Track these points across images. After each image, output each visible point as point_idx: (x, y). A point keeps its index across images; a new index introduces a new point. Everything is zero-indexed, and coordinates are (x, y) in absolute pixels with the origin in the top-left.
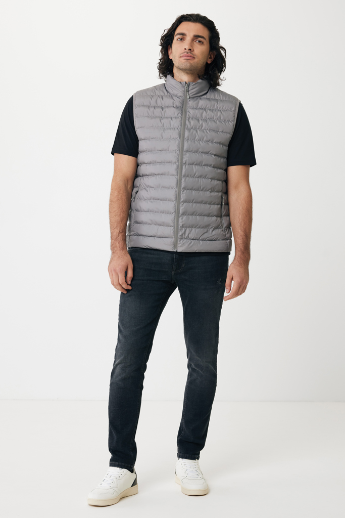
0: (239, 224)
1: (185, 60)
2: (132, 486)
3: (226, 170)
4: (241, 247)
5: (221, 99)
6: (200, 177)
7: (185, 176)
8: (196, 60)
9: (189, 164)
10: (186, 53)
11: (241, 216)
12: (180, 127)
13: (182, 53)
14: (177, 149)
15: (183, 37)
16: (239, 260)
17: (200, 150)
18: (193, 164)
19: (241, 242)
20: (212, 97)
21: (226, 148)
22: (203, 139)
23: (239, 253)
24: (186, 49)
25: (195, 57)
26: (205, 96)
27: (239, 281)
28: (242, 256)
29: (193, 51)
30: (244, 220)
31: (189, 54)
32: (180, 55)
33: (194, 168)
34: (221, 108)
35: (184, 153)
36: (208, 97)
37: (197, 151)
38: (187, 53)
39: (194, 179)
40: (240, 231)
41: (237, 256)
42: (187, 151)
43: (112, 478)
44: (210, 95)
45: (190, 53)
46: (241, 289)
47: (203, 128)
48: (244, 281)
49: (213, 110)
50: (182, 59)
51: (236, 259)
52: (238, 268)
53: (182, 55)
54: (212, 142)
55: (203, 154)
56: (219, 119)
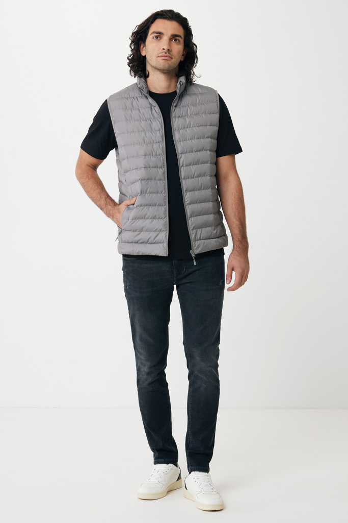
0: (233, 214)
1: (164, 61)
2: (177, 480)
3: (217, 164)
4: (238, 236)
6: (199, 176)
8: (173, 60)
9: (186, 166)
10: (164, 54)
11: (234, 206)
13: (160, 53)
15: (159, 35)
16: (238, 250)
17: (194, 149)
18: (190, 165)
19: (238, 232)
21: (215, 142)
22: (194, 137)
23: (237, 243)
24: (164, 49)
25: (173, 57)
27: (241, 271)
28: (240, 246)
29: (171, 51)
30: (237, 209)
31: (167, 54)
32: (158, 55)
33: (192, 169)
34: (203, 102)
37: (191, 151)
38: (166, 53)
39: (194, 179)
40: (235, 220)
41: (236, 246)
42: (182, 153)
43: (159, 473)
45: (169, 53)
46: (243, 279)
47: (191, 126)
48: (246, 271)
49: (196, 105)
50: (160, 59)
51: (235, 249)
52: (238, 258)
53: (160, 55)
54: (204, 138)
55: (198, 152)
56: (205, 113)
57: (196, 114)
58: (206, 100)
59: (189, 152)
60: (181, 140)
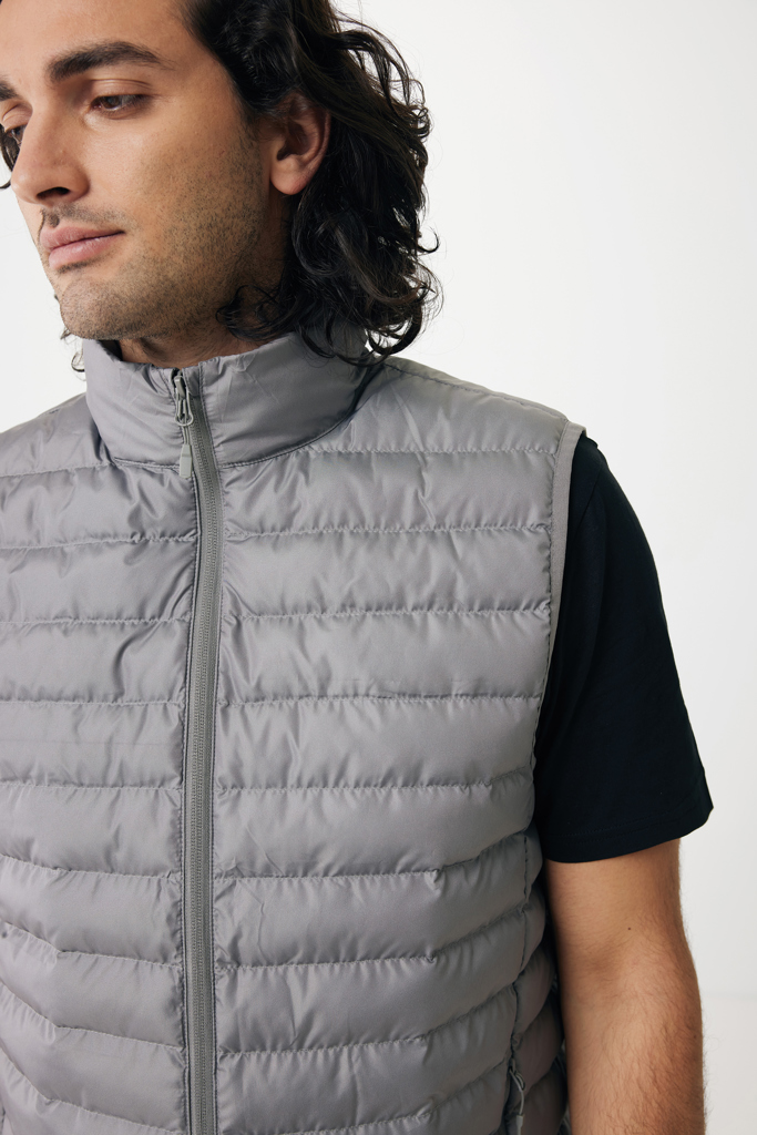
5: (448, 446)
7: (234, 1046)
8: (131, 245)
10: (46, 230)
12: (178, 697)
14: (165, 861)
18: (284, 958)
20: (385, 439)
22: (341, 774)
26: (334, 443)
34: (450, 519)
35: (219, 886)
36: (355, 446)
37: (305, 866)
39: (305, 1059)
42: (237, 872)
44: (373, 426)
54: (412, 780)
55: (355, 882)
56: (443, 600)
57: (377, 607)
58: (469, 514)
59: (291, 873)
60: (248, 780)
